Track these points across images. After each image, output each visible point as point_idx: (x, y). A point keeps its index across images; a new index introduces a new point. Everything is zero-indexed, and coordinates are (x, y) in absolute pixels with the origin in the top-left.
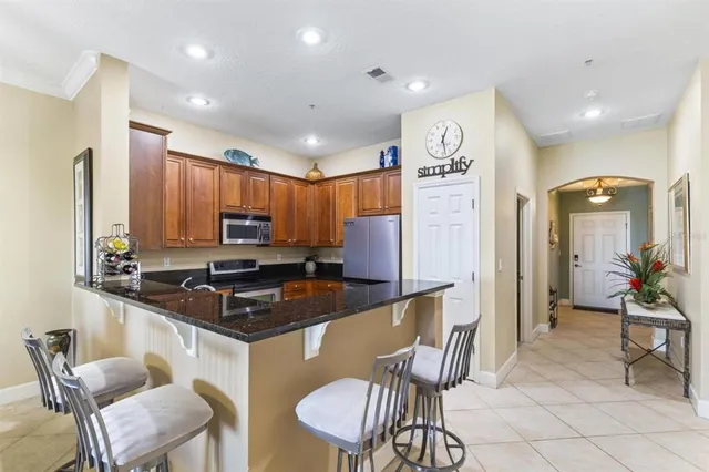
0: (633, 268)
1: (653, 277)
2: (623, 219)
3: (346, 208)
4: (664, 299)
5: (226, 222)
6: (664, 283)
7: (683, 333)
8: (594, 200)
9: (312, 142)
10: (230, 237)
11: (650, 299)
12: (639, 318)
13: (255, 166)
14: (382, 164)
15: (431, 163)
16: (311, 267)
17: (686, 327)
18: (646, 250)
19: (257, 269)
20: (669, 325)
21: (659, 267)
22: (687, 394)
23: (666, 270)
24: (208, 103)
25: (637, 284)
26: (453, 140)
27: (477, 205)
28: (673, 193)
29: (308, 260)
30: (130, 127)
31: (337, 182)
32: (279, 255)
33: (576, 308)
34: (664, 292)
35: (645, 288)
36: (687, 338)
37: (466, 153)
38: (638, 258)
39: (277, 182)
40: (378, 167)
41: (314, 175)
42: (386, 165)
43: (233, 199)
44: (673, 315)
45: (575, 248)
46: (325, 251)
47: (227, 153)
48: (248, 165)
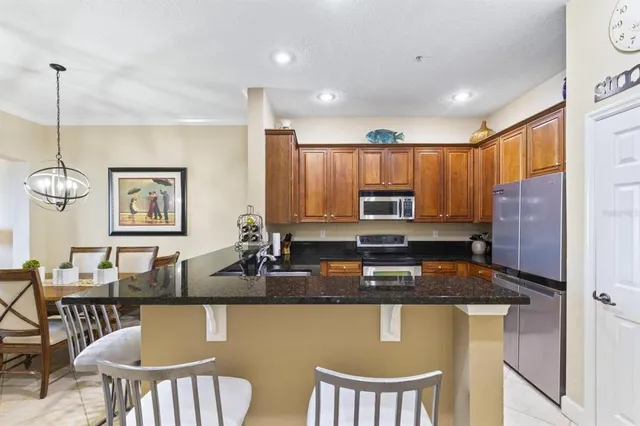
3: (511, 165)
5: (363, 200)
9: (462, 97)
10: (367, 213)
13: (399, 141)
16: (479, 246)
19: (405, 244)
24: (334, 97)
29: (474, 238)
30: (266, 134)
31: (501, 140)
32: (434, 232)
39: (424, 153)
43: (373, 177)
47: (369, 135)
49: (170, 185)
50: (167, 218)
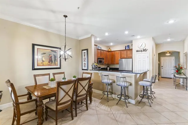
0: (176, 68)
1: (180, 70)
2: (173, 58)
3: (118, 57)
4: (182, 74)
5: (99, 60)
6: (182, 71)
7: (186, 79)
8: (167, 55)
9: (112, 44)
10: (99, 62)
11: (180, 74)
12: (178, 77)
14: (126, 48)
15: (139, 49)
16: (108, 68)
17: (186, 78)
18: (179, 65)
20: (183, 78)
21: (181, 68)
22: (187, 90)
23: (183, 69)
24: (99, 39)
25: (177, 71)
26: (143, 45)
27: (149, 57)
28: (184, 54)
30: (94, 45)
31: (115, 52)
33: (162, 77)
34: (182, 73)
35: (179, 72)
36: (187, 80)
37: (146, 48)
38: (178, 67)
39: (105, 52)
40: (125, 49)
41: (110, 50)
42: (127, 49)
43: (99, 56)
44: (184, 76)
45: (162, 65)
46: (112, 65)
48: (100, 49)
49: (56, 53)
50: (55, 63)
